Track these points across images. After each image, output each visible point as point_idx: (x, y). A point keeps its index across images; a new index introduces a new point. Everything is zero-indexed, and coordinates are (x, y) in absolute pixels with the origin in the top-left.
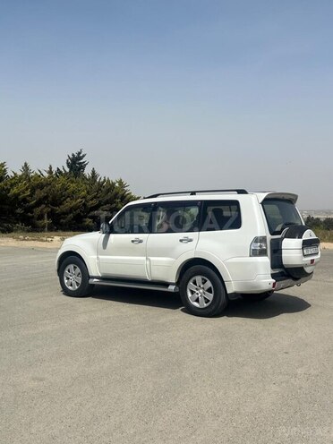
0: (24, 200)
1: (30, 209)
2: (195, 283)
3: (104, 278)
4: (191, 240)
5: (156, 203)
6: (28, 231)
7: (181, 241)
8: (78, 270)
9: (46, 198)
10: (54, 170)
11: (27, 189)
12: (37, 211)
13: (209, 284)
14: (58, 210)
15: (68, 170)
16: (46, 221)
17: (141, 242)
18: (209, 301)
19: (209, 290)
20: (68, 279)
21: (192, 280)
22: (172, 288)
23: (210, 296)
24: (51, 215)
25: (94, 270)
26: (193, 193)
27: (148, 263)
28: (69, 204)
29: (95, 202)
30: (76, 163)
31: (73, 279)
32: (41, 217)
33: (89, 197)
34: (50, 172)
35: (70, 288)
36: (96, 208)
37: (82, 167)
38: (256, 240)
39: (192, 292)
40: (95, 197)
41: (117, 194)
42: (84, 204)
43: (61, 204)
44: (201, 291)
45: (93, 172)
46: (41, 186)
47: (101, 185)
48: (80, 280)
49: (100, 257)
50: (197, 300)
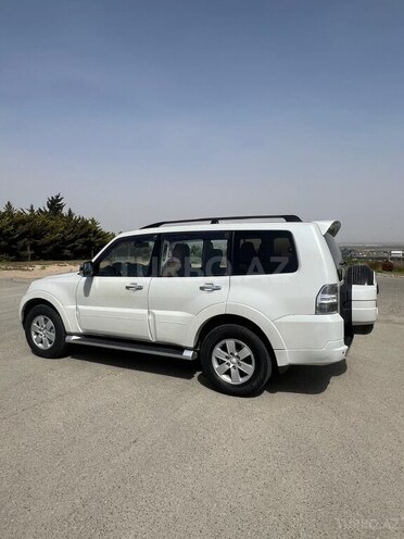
0: (8, 234)
1: (14, 242)
2: (224, 348)
3: (87, 336)
4: (218, 289)
5: (159, 234)
6: (13, 261)
7: (202, 288)
8: (50, 323)
9: (28, 232)
10: (36, 209)
11: (10, 225)
12: (21, 243)
13: (246, 351)
14: (40, 242)
15: (48, 210)
16: (29, 252)
17: (140, 288)
18: (246, 375)
19: (248, 360)
20: (37, 334)
21: (220, 344)
22: (188, 354)
23: (250, 369)
24: (34, 247)
25: (73, 325)
26: (215, 221)
27: (150, 317)
28: (48, 238)
29: (72, 236)
30: (55, 204)
31: (44, 335)
32: (24, 248)
33: (66, 232)
34: (32, 210)
35: (40, 345)
36: (73, 241)
37: (61, 207)
38: (324, 290)
39: (220, 362)
40: (72, 232)
41: (90, 230)
42: (63, 238)
43: (42, 237)
44: (234, 360)
45: (70, 211)
46: (23, 222)
47: (76, 222)
48: (53, 336)
49: (80, 307)
50: (228, 373)
